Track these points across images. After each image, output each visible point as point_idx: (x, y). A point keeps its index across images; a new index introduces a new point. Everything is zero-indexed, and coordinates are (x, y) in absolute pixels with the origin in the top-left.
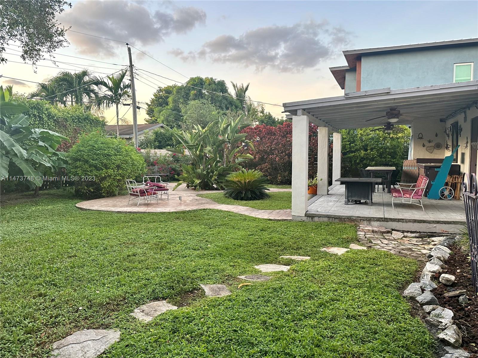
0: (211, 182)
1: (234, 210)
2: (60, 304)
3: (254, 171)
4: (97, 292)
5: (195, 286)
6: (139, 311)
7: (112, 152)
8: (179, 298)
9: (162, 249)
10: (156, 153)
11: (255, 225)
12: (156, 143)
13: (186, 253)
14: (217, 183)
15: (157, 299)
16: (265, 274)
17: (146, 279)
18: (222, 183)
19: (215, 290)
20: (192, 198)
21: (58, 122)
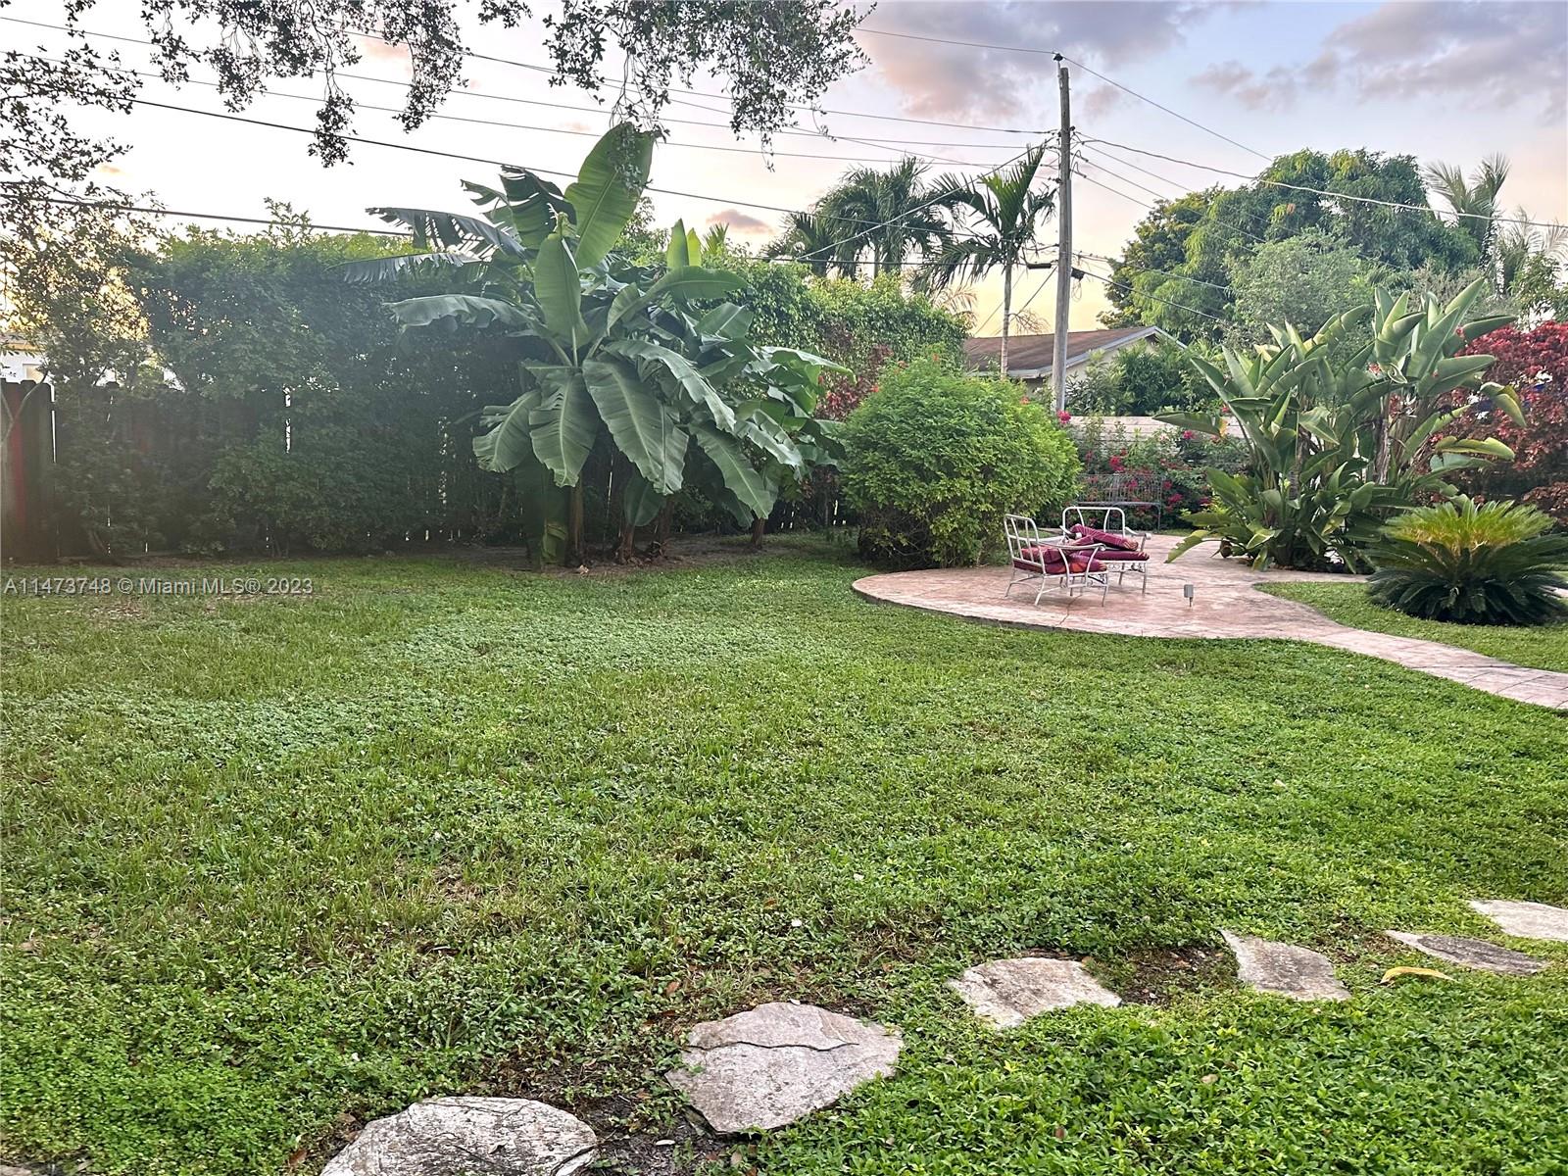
0: (1317, 539)
1: (1401, 654)
2: (741, 895)
3: (1510, 509)
4: (855, 876)
5: (1199, 931)
6: (979, 978)
7: (972, 424)
8: (1130, 967)
9: (1093, 766)
10: (1121, 431)
11: (1492, 725)
12: (1128, 394)
13: (1181, 796)
14: (1345, 548)
15: (1048, 950)
16: (1518, 946)
17: (1023, 866)
18: (1362, 545)
19: (1282, 967)
20: (1235, 594)
21: (828, 330)
